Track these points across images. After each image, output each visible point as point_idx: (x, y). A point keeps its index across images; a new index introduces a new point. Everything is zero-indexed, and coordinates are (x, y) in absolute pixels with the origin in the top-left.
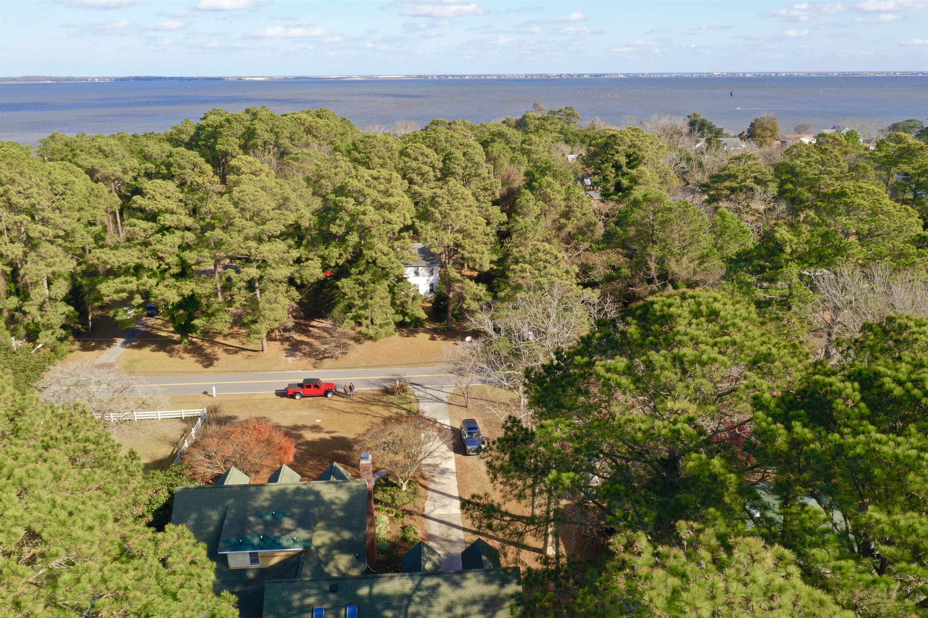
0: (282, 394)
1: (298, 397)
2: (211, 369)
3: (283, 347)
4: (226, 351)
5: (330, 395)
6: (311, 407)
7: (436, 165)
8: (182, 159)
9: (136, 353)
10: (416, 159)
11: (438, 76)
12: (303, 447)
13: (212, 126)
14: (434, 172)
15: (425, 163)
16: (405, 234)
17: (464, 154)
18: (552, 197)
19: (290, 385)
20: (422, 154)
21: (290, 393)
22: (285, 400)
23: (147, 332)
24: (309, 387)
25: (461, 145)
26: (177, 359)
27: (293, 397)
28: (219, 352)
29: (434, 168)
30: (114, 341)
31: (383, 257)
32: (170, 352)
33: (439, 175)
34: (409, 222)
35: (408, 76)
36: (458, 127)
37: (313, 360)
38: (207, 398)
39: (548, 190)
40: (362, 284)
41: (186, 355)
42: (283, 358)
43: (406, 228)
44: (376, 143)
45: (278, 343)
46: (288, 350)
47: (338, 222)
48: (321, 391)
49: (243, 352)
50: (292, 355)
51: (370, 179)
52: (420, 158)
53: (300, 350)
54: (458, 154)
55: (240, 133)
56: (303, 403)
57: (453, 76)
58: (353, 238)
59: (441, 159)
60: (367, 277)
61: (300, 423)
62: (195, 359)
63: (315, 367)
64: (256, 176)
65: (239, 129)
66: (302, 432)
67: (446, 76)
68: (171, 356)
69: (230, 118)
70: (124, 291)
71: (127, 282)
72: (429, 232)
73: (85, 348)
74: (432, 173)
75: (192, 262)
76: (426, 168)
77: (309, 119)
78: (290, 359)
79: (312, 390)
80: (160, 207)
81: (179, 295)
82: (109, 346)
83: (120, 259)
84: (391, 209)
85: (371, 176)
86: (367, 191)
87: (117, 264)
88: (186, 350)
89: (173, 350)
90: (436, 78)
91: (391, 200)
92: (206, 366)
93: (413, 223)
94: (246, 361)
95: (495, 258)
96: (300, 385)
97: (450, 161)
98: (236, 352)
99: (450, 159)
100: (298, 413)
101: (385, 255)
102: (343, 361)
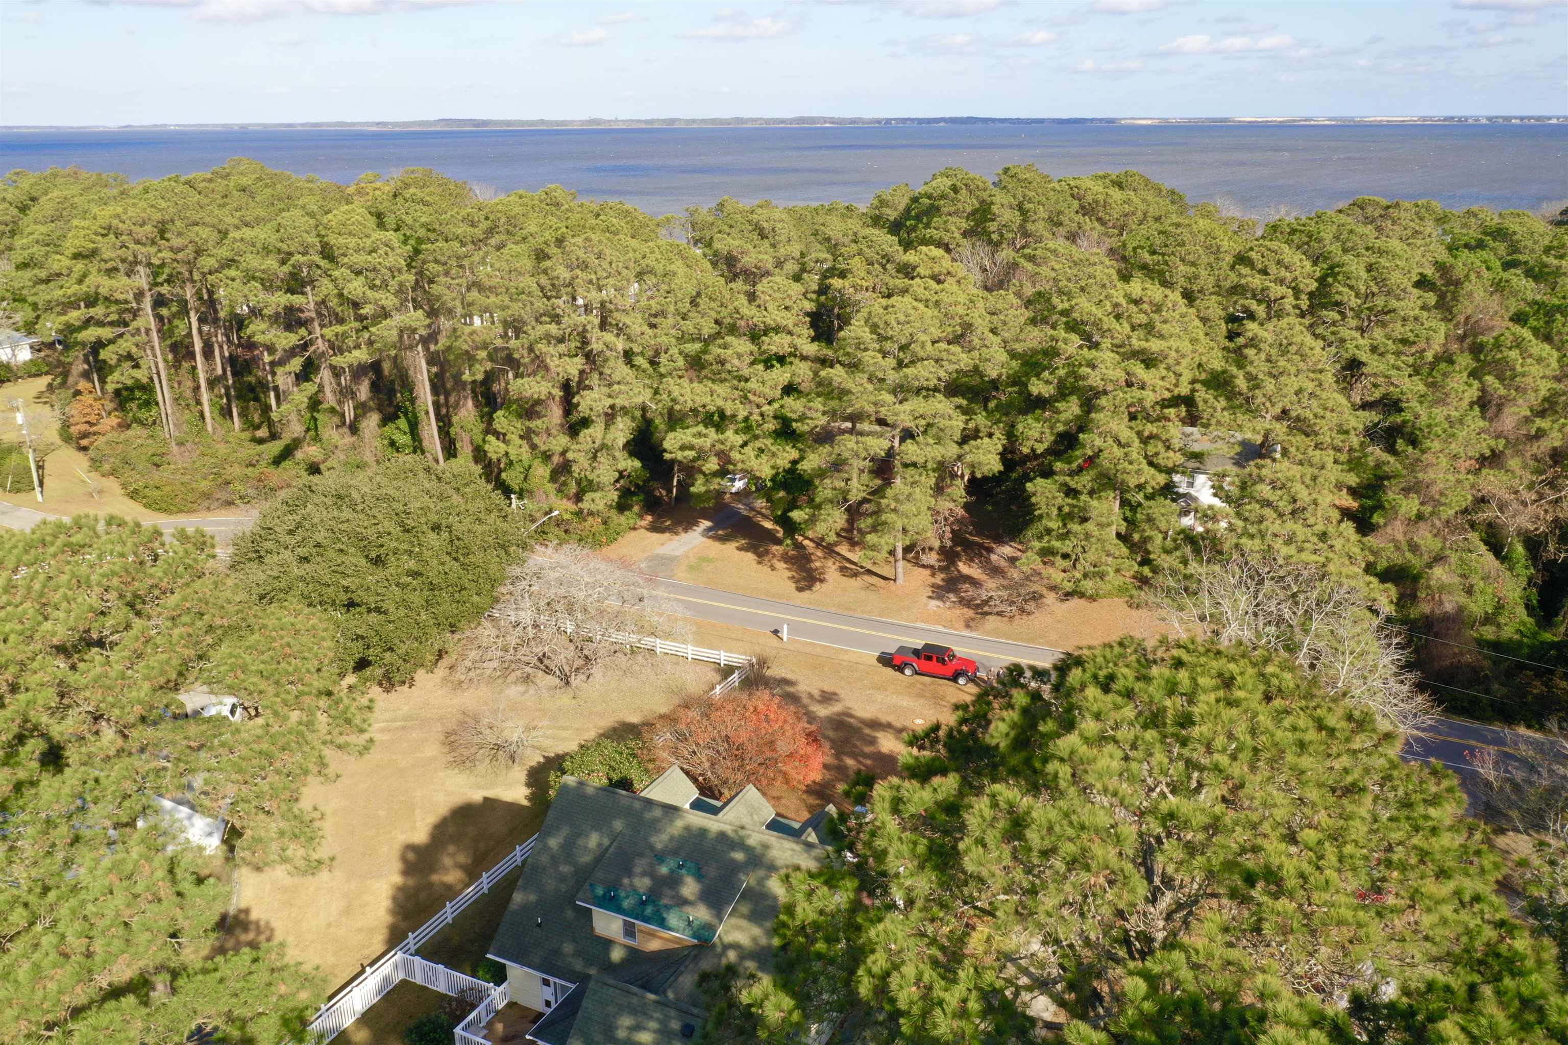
0: (886, 660)
1: (908, 672)
2: (806, 594)
3: (933, 580)
4: (842, 569)
5: (962, 681)
6: (920, 695)
7: (1302, 286)
8: (869, 247)
9: (716, 548)
10: (1264, 272)
11: (1490, 119)
12: (868, 762)
13: (930, 197)
14: (1297, 298)
15: (1282, 282)
16: (1171, 412)
17: (1369, 268)
18: (1519, 369)
19: (902, 649)
20: (1279, 262)
21: (896, 662)
22: (889, 671)
23: (748, 519)
24: (929, 658)
25: (1367, 249)
26: (766, 569)
27: (900, 669)
28: (831, 569)
29: (1297, 292)
30: (696, 524)
31: (1115, 448)
32: (761, 555)
33: (1304, 304)
34: (1184, 390)
35: (1424, 119)
36: (1403, 214)
37: (970, 613)
38: (774, 640)
39: (1514, 354)
40: (1071, 492)
41: (780, 565)
42: (924, 599)
43: (1176, 401)
44: (1187, 237)
45: (927, 572)
46: (939, 587)
47: (1046, 374)
48: (949, 670)
49: (866, 577)
50: (940, 597)
51: (1123, 302)
52: (1273, 269)
53: (956, 591)
54: (1356, 267)
55: (969, 209)
56: (911, 685)
57: (1522, 119)
58: (1071, 408)
59: (1318, 274)
60: (1084, 481)
61: (884, 718)
62: (789, 574)
63: (968, 626)
64: (939, 282)
65: (969, 203)
66: (880, 735)
67: (1508, 119)
68: (759, 563)
69: (959, 184)
70: (691, 448)
71: (700, 435)
72: (1218, 415)
73: (654, 528)
74: (1290, 301)
75: (794, 416)
76: (1277, 291)
77: (1095, 189)
78: (935, 603)
79: (933, 666)
80: (769, 321)
81: (773, 467)
82: (686, 530)
83: (697, 398)
84: (1149, 362)
85: (1127, 296)
86: (1109, 322)
87: (690, 404)
88: (785, 558)
89: (767, 552)
90: (1484, 121)
91: (1155, 345)
92: (800, 590)
93: (1193, 391)
94: (863, 593)
95: (1353, 480)
96: (916, 652)
97: (1335, 279)
98: (855, 575)
99: (1335, 275)
100: (895, 699)
101: (1119, 444)
102: (1021, 623)
